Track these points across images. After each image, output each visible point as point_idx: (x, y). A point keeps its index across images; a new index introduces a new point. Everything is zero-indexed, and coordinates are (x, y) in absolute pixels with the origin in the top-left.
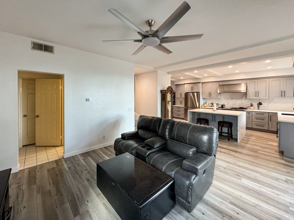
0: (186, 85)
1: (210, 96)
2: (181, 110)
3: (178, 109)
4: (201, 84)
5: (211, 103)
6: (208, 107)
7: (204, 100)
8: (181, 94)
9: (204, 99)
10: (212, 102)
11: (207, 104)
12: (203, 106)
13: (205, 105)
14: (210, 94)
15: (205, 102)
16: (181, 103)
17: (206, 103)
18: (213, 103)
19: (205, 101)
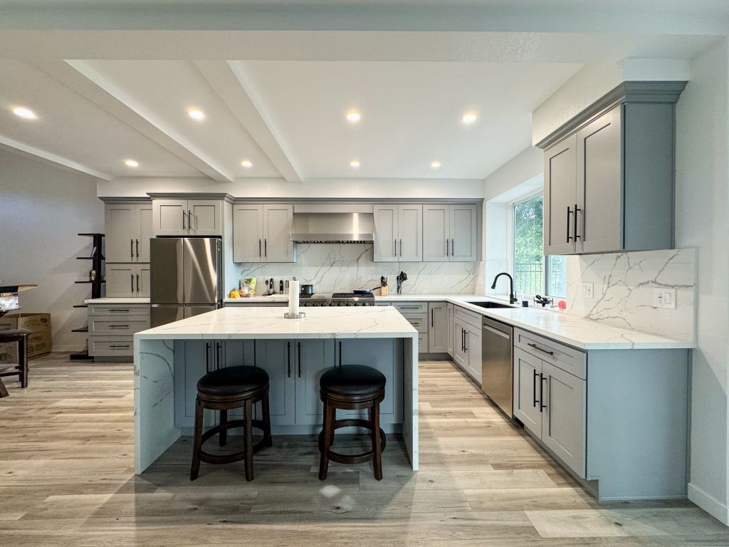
0: (156, 203)
1: (263, 252)
2: (131, 318)
3: (118, 317)
4: (225, 206)
5: (267, 282)
6: (255, 295)
7: (241, 269)
8: (135, 244)
9: (239, 264)
10: (269, 279)
11: (253, 285)
12: (237, 293)
13: (246, 291)
14: (263, 246)
15: (243, 278)
16: (135, 288)
17: (250, 280)
18: (271, 280)
19: (245, 273)
